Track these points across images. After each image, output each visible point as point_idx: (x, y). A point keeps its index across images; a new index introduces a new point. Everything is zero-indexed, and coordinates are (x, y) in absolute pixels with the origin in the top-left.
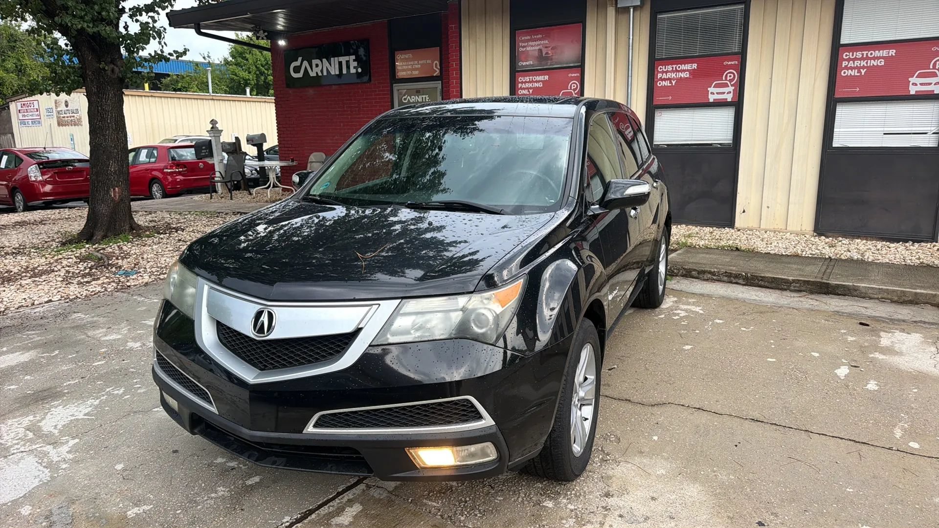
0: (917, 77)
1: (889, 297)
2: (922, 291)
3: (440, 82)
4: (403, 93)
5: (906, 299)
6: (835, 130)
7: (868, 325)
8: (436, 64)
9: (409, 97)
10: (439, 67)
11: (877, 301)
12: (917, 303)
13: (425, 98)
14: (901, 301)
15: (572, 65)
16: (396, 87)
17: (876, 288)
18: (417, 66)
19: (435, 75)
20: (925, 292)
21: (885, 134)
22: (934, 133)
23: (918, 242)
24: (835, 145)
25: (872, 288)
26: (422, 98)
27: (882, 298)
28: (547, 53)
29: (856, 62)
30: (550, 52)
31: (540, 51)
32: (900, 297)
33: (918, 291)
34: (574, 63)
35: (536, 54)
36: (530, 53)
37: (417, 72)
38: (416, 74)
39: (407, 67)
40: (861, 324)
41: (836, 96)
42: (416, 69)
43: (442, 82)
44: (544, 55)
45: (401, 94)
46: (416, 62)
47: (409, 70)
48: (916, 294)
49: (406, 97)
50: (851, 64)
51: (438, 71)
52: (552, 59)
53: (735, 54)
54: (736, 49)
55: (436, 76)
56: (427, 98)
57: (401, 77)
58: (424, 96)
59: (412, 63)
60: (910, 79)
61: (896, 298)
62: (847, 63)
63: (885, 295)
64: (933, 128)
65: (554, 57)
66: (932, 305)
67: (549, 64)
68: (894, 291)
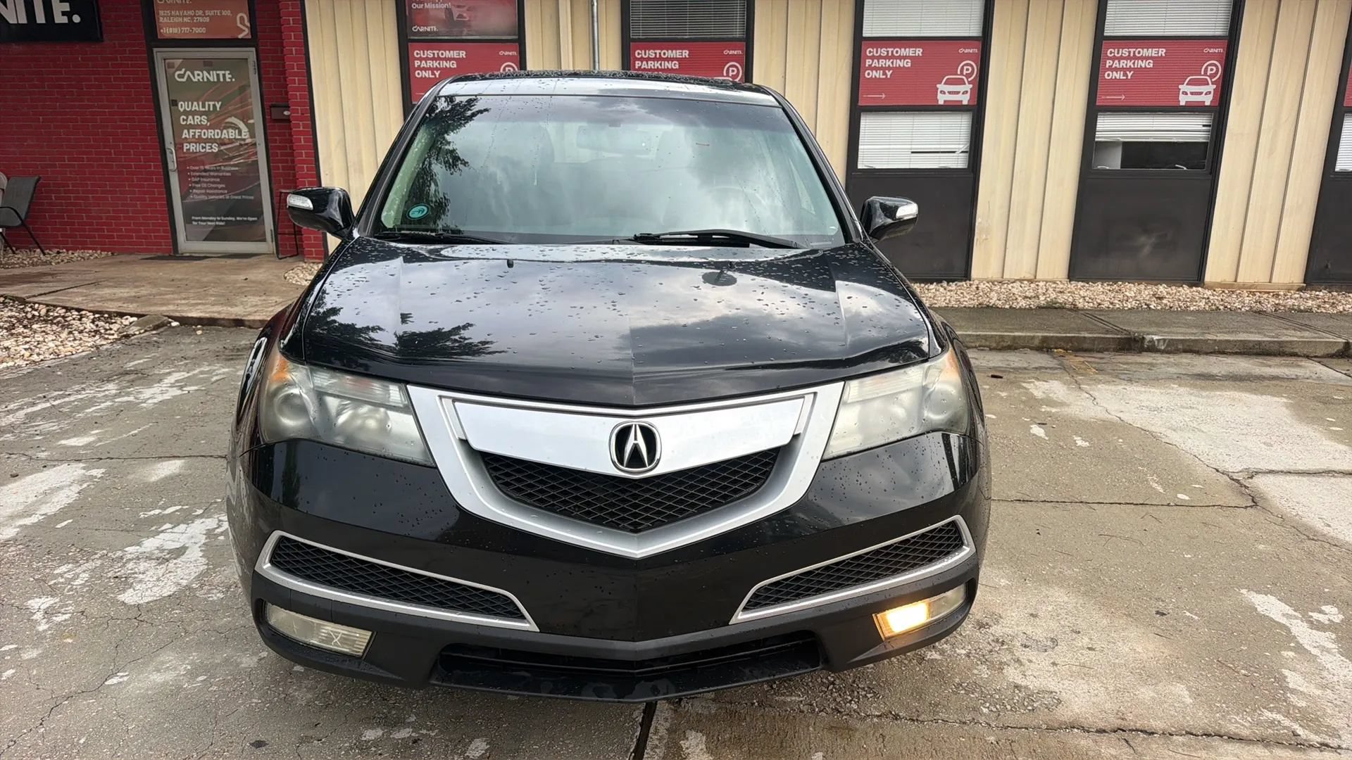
0: (945, 83)
1: (988, 343)
2: (1020, 334)
3: (254, 49)
4: (176, 66)
5: (1005, 344)
6: (860, 147)
7: (1001, 377)
8: (242, 18)
9: (188, 73)
10: (249, 25)
11: (975, 350)
12: (1016, 349)
13: (224, 75)
14: (999, 347)
15: (504, 38)
16: (159, 54)
17: (973, 335)
18: (201, 20)
19: (240, 36)
20: (1023, 334)
21: (913, 152)
22: (962, 152)
23: (953, 281)
24: (860, 166)
25: (970, 335)
26: (218, 75)
27: (980, 346)
28: (460, 16)
29: (881, 61)
30: (465, 15)
31: (449, 12)
32: (998, 343)
33: (1016, 334)
34: (510, 35)
35: (443, 15)
36: (431, 13)
37: (203, 30)
38: (199, 32)
39: (181, 20)
40: (993, 376)
41: (860, 104)
42: (200, 25)
43: (257, 51)
44: (455, 19)
45: (171, 66)
46: (200, 13)
47: (184, 24)
48: (1015, 337)
49: (182, 72)
50: (876, 63)
51: (247, 31)
52: (469, 26)
53: (739, 40)
54: (738, 33)
55: (242, 39)
56: (228, 76)
57: (167, 36)
58: (221, 73)
59: (191, 13)
60: (938, 86)
61: (994, 345)
62: (871, 61)
63: (983, 342)
64: (961, 146)
65: (473, 23)
66: (1031, 349)
67: (465, 33)
68: (992, 336)
